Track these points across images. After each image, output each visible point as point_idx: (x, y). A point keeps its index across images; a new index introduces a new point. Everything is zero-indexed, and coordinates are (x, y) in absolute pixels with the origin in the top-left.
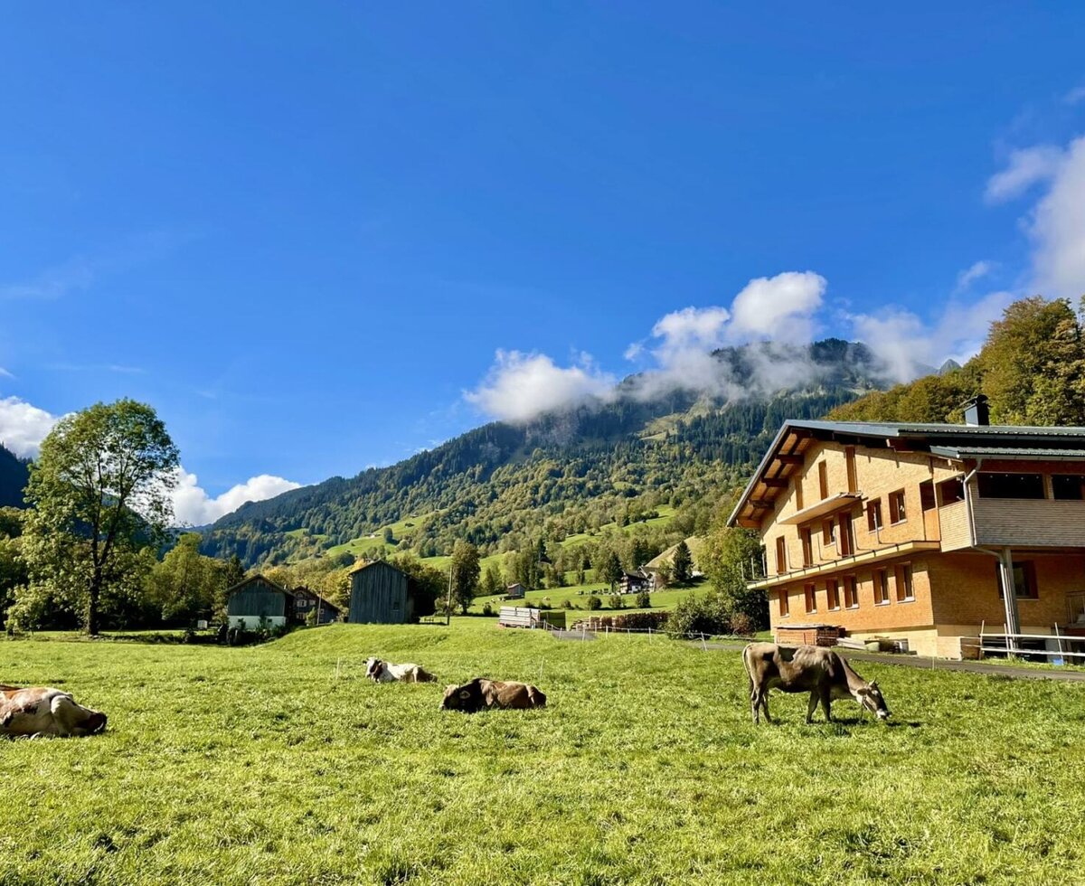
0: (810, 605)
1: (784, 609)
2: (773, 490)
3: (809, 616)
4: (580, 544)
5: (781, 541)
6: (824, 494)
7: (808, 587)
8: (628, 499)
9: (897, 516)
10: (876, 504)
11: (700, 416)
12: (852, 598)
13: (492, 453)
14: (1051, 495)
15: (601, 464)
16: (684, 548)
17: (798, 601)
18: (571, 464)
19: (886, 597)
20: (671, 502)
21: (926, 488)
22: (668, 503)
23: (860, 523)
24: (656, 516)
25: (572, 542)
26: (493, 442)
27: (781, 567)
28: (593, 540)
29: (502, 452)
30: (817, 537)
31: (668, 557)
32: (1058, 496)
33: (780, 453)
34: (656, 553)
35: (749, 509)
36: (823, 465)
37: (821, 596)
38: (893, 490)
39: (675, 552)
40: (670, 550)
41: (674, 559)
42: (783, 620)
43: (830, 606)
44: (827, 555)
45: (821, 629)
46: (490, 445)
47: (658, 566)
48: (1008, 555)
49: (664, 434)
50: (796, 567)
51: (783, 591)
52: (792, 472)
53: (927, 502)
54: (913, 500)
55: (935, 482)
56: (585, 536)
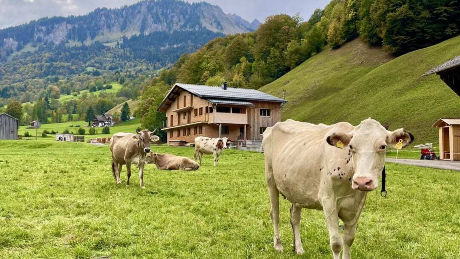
0: (179, 135)
1: (172, 136)
2: (171, 101)
3: (178, 138)
4: (69, 100)
5: (172, 116)
6: (185, 106)
7: (178, 130)
8: (96, 77)
9: (201, 114)
10: (197, 110)
11: (135, 35)
12: (189, 134)
13: (12, 45)
14: (231, 111)
15: (80, 56)
16: (126, 105)
17: (175, 134)
18: (62, 55)
19: (197, 134)
20: (119, 81)
21: (207, 108)
22: (117, 81)
23: (193, 114)
24: (110, 87)
25: (64, 99)
26: (13, 38)
27: (172, 124)
28: (76, 99)
29: (19, 44)
30: (182, 116)
31: (118, 110)
32: (233, 112)
33: (174, 92)
34: (111, 107)
35: (163, 106)
36: (185, 96)
37: (182, 132)
38: (200, 107)
39: (122, 107)
40: (118, 106)
41: (122, 111)
42: (171, 139)
43: (184, 136)
44: (184, 122)
45: (180, 142)
46: (11, 39)
47: (113, 114)
48: (221, 125)
49: (116, 43)
50: (176, 125)
51: (171, 131)
52: (176, 97)
53: (207, 112)
54: (204, 110)
55: (209, 107)
56: (71, 96)
